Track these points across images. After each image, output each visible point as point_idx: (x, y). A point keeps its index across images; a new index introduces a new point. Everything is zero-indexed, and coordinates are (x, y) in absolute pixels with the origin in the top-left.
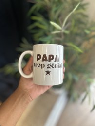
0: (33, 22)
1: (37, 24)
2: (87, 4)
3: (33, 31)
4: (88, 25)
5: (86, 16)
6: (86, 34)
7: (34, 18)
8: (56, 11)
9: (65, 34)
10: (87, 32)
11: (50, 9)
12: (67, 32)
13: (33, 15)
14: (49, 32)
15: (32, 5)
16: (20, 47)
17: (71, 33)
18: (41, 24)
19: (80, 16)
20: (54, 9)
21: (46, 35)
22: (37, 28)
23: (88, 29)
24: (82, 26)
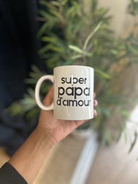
0: (45, 44)
1: (50, 47)
3: (47, 56)
4: (115, 44)
5: (110, 32)
6: (113, 55)
7: (46, 39)
8: (73, 30)
9: (87, 58)
10: (114, 52)
11: (66, 27)
12: (90, 55)
13: (44, 35)
14: (67, 55)
16: (30, 77)
17: (95, 54)
18: (55, 45)
19: (103, 33)
20: (70, 27)
21: (63, 60)
22: (51, 52)
23: (116, 49)
24: (108, 44)
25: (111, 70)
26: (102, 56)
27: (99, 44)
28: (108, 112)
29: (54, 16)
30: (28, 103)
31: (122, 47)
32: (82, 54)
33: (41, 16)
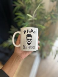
1: (18, 17)
4: (46, 14)
5: (44, 10)
6: (45, 19)
7: (17, 14)
10: (46, 18)
12: (36, 19)
13: (16, 12)
14: (26, 20)
15: (15, 7)
17: (38, 19)
18: (21, 16)
19: (41, 10)
20: (27, 8)
22: (19, 19)
24: (43, 15)
26: (41, 20)
27: (39, 15)
28: (44, 44)
30: (10, 41)
31: (49, 16)
33: (14, 4)
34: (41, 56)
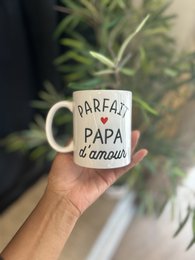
0: (65, 49)
1: (71, 55)
2: (174, 16)
3: (66, 69)
4: (175, 59)
5: (171, 41)
7: (67, 42)
8: (110, 29)
10: (169, 72)
11: (100, 25)
12: (128, 72)
13: (64, 35)
16: (40, 99)
17: (140, 72)
18: (80, 54)
19: (159, 41)
21: (89, 76)
22: (72, 62)
23: (173, 68)
24: (164, 60)
25: (165, 102)
26: (153, 78)
27: (149, 59)
29: (84, 6)
30: (34, 136)
32: (114, 69)
34: (137, 202)
